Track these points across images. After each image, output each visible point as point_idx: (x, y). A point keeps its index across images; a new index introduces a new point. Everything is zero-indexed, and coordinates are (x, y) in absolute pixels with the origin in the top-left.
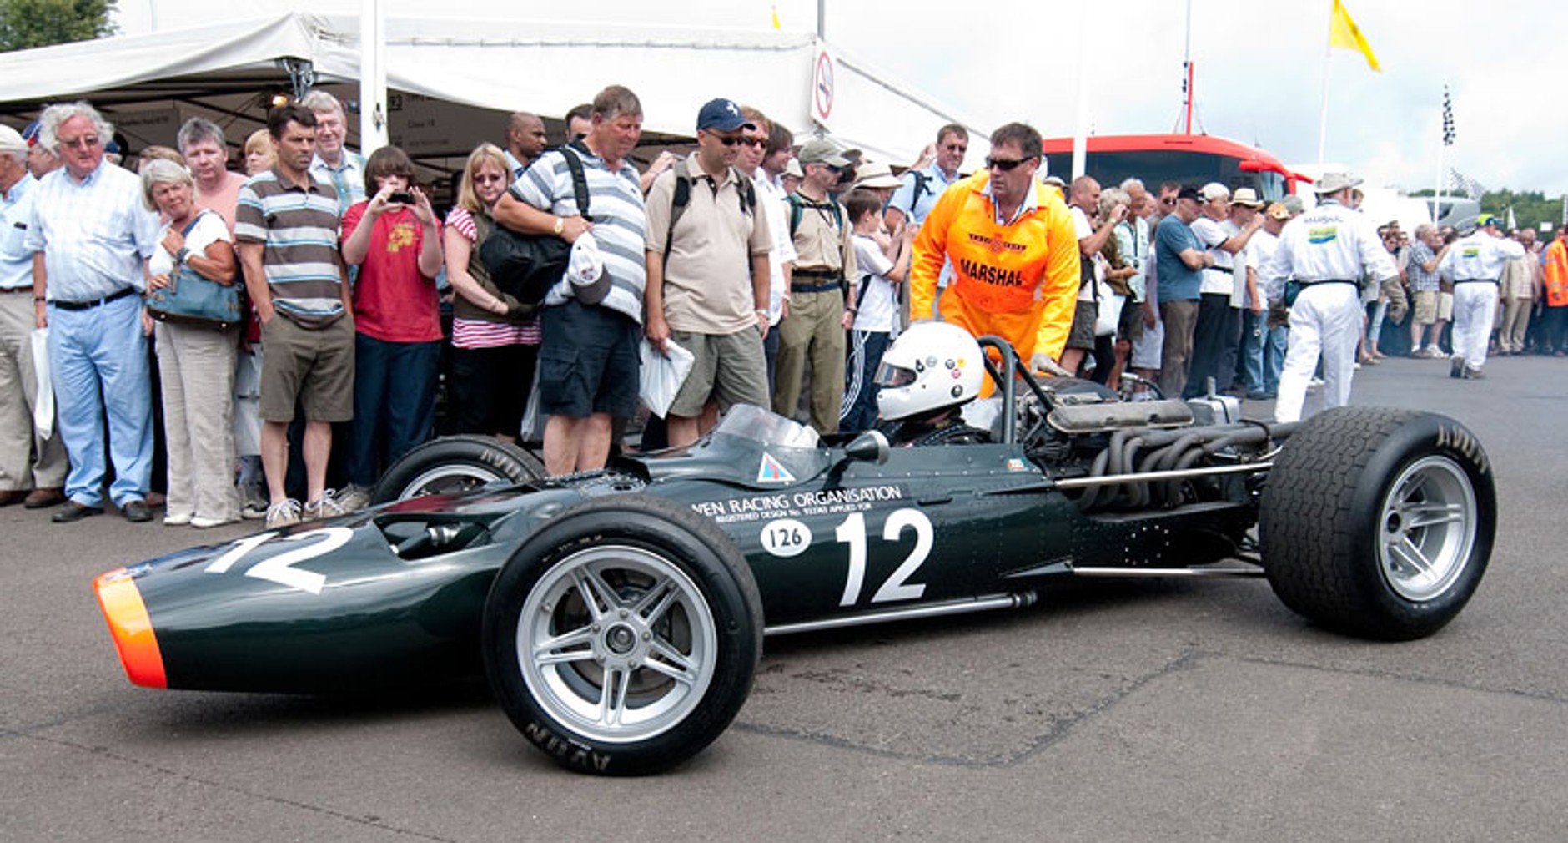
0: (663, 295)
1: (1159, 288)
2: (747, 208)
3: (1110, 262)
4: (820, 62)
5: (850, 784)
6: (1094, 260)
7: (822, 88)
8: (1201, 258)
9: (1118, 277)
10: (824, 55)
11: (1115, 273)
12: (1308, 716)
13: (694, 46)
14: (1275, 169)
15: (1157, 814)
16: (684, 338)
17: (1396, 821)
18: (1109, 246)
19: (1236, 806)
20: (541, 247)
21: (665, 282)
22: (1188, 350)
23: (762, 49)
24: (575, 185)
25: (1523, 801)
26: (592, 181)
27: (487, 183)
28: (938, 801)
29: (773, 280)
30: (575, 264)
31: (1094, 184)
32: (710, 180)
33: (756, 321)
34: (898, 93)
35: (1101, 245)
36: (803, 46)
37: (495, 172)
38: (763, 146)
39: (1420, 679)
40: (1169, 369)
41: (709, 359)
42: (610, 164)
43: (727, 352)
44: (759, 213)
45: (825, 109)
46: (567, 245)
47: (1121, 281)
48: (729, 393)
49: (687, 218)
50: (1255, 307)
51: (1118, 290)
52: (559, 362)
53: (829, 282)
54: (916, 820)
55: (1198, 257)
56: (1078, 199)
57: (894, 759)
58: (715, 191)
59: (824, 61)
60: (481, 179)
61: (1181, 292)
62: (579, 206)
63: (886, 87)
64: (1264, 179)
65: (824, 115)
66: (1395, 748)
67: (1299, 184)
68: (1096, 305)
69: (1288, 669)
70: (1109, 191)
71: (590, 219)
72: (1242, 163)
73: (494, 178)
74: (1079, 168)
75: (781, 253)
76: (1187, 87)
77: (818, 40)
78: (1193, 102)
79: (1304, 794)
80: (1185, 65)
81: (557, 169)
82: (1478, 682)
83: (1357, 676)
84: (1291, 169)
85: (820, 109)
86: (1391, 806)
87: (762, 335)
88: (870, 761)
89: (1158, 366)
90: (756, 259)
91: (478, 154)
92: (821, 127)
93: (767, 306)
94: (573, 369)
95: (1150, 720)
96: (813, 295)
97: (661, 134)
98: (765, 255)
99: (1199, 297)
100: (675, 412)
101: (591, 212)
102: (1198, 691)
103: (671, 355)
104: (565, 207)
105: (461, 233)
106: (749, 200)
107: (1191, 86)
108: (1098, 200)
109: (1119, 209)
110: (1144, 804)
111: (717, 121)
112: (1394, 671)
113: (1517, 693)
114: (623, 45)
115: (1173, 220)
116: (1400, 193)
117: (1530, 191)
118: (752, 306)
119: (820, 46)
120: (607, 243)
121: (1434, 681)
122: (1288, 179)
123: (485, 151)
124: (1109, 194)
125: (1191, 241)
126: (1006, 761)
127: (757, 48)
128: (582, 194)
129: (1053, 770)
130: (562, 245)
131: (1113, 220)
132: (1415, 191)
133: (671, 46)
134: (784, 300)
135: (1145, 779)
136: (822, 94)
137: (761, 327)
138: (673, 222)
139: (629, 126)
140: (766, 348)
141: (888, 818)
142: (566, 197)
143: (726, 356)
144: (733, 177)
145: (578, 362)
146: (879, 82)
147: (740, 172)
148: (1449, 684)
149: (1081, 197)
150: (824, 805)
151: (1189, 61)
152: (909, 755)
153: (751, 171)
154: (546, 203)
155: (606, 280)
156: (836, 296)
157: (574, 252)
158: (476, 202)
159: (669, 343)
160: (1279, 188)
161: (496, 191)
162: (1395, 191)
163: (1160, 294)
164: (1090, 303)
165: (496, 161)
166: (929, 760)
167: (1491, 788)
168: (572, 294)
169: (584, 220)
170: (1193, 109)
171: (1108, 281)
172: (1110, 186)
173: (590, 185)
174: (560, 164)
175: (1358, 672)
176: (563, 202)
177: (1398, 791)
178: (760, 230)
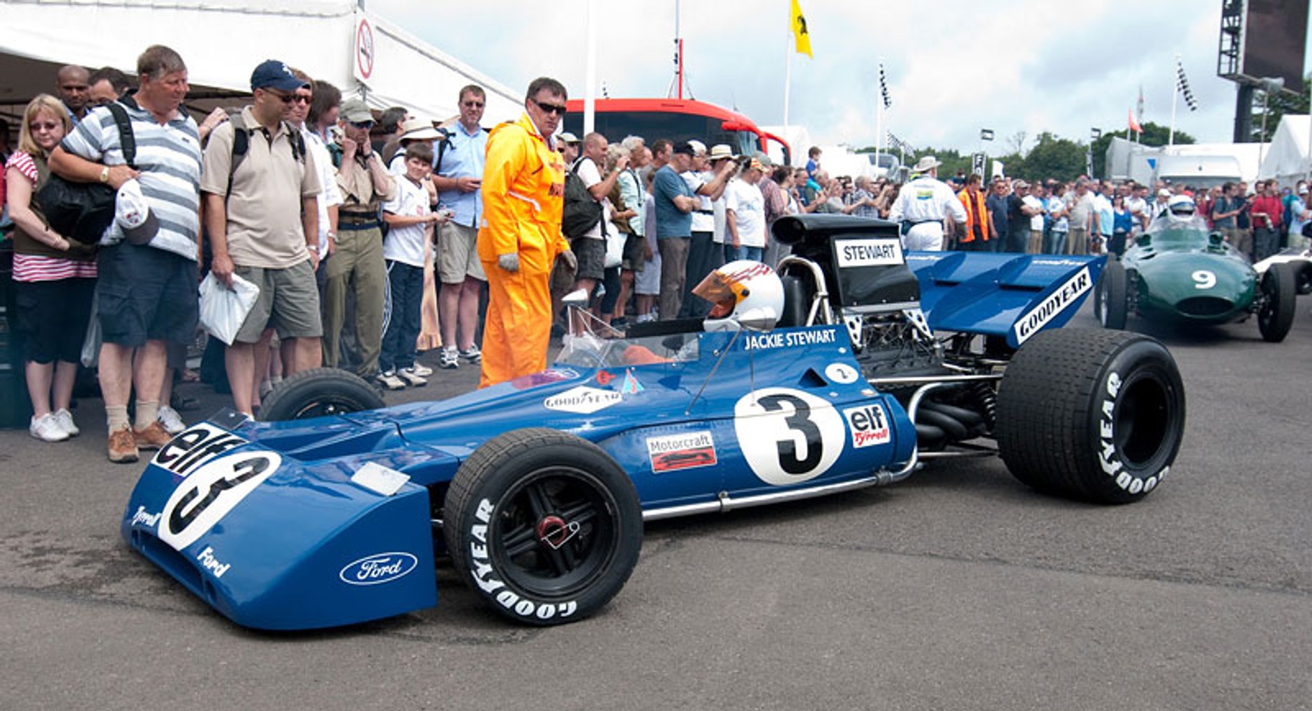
0: (226, 233)
1: (657, 227)
2: (299, 156)
3: (615, 205)
4: (361, 29)
5: (380, 668)
6: (603, 204)
7: (364, 51)
8: (691, 203)
9: (621, 218)
10: (364, 23)
11: (619, 214)
12: (771, 583)
13: (244, 11)
14: (750, 129)
15: (646, 676)
16: (245, 272)
17: (837, 667)
18: (614, 192)
19: (710, 665)
20: (90, 195)
21: (228, 221)
22: (682, 279)
23: (308, 16)
24: (121, 137)
25: (934, 644)
26: (138, 133)
27: (43, 130)
28: (459, 677)
29: (321, 220)
30: (121, 210)
31: (602, 140)
32: (265, 132)
33: (309, 256)
34: (432, 58)
35: (608, 192)
36: (345, 14)
37: (51, 121)
38: (307, 102)
39: (859, 548)
40: (667, 294)
41: (267, 291)
42: (160, 116)
43: (282, 284)
44: (308, 162)
45: (366, 70)
46: (113, 191)
47: (624, 221)
48: (284, 319)
49: (246, 165)
50: (735, 243)
51: (622, 229)
52: (112, 297)
53: (367, 221)
54: (439, 696)
55: (688, 203)
56: (589, 152)
57: (421, 642)
58: (270, 141)
59: (365, 28)
60: (37, 127)
61: (674, 230)
62: (125, 155)
63: (421, 52)
64: (742, 137)
65: (366, 75)
66: (837, 606)
67: (770, 143)
68: (605, 242)
69: (755, 545)
70: (613, 145)
71: (135, 168)
72: (724, 124)
73: (50, 126)
74: (589, 126)
75: (328, 198)
76: (678, 59)
77: (359, 10)
78: (683, 73)
79: (765, 650)
80: (676, 41)
81: (104, 123)
82: (903, 548)
83: (810, 548)
84: (763, 129)
85: (362, 70)
86: (833, 655)
87: (313, 267)
88: (400, 646)
89: (658, 292)
90: (307, 201)
91: (34, 105)
92: (363, 85)
93: (317, 243)
94: (127, 303)
95: (641, 594)
96: (352, 233)
97: (217, 89)
98: (314, 198)
99: (690, 235)
100: (240, 339)
101: (136, 161)
102: (682, 568)
103: (236, 288)
104: (112, 157)
105: (23, 173)
106: (299, 150)
107: (681, 59)
108: (606, 153)
109: (624, 160)
110: (635, 667)
111: (276, 81)
112: (839, 542)
113: (932, 555)
114: (177, 7)
115: (668, 171)
116: (848, 150)
117: (947, 149)
118: (304, 243)
119: (361, 16)
120: (154, 190)
121: (870, 549)
122: (760, 137)
123: (42, 102)
124: (613, 148)
125: (683, 189)
126: (520, 638)
127: (303, 15)
128: (128, 144)
129: (559, 643)
130: (107, 191)
131: (618, 169)
132: (862, 148)
133: (222, 10)
134: (329, 238)
135: (636, 647)
136: (363, 57)
137: (313, 261)
138: (234, 168)
139: (177, 82)
140: (318, 281)
141: (415, 696)
142: (113, 148)
143: (282, 287)
144: (285, 129)
145: (130, 297)
146: (415, 48)
147: (290, 124)
148: (881, 550)
149: (592, 150)
150: (357, 689)
151: (679, 38)
152: (436, 639)
153: (298, 123)
154: (95, 154)
155: (153, 223)
156: (375, 234)
157: (119, 198)
158: (35, 147)
159: (235, 277)
160: (753, 144)
161: (52, 138)
162: (845, 148)
163: (658, 232)
164: (600, 240)
165: (51, 110)
166: (454, 641)
167: (910, 635)
168: (123, 237)
169: (129, 169)
170: (683, 78)
171: (613, 221)
172: (613, 142)
173: (136, 137)
174: (106, 118)
175: (810, 545)
176: (111, 153)
177: (838, 643)
178: (309, 177)
